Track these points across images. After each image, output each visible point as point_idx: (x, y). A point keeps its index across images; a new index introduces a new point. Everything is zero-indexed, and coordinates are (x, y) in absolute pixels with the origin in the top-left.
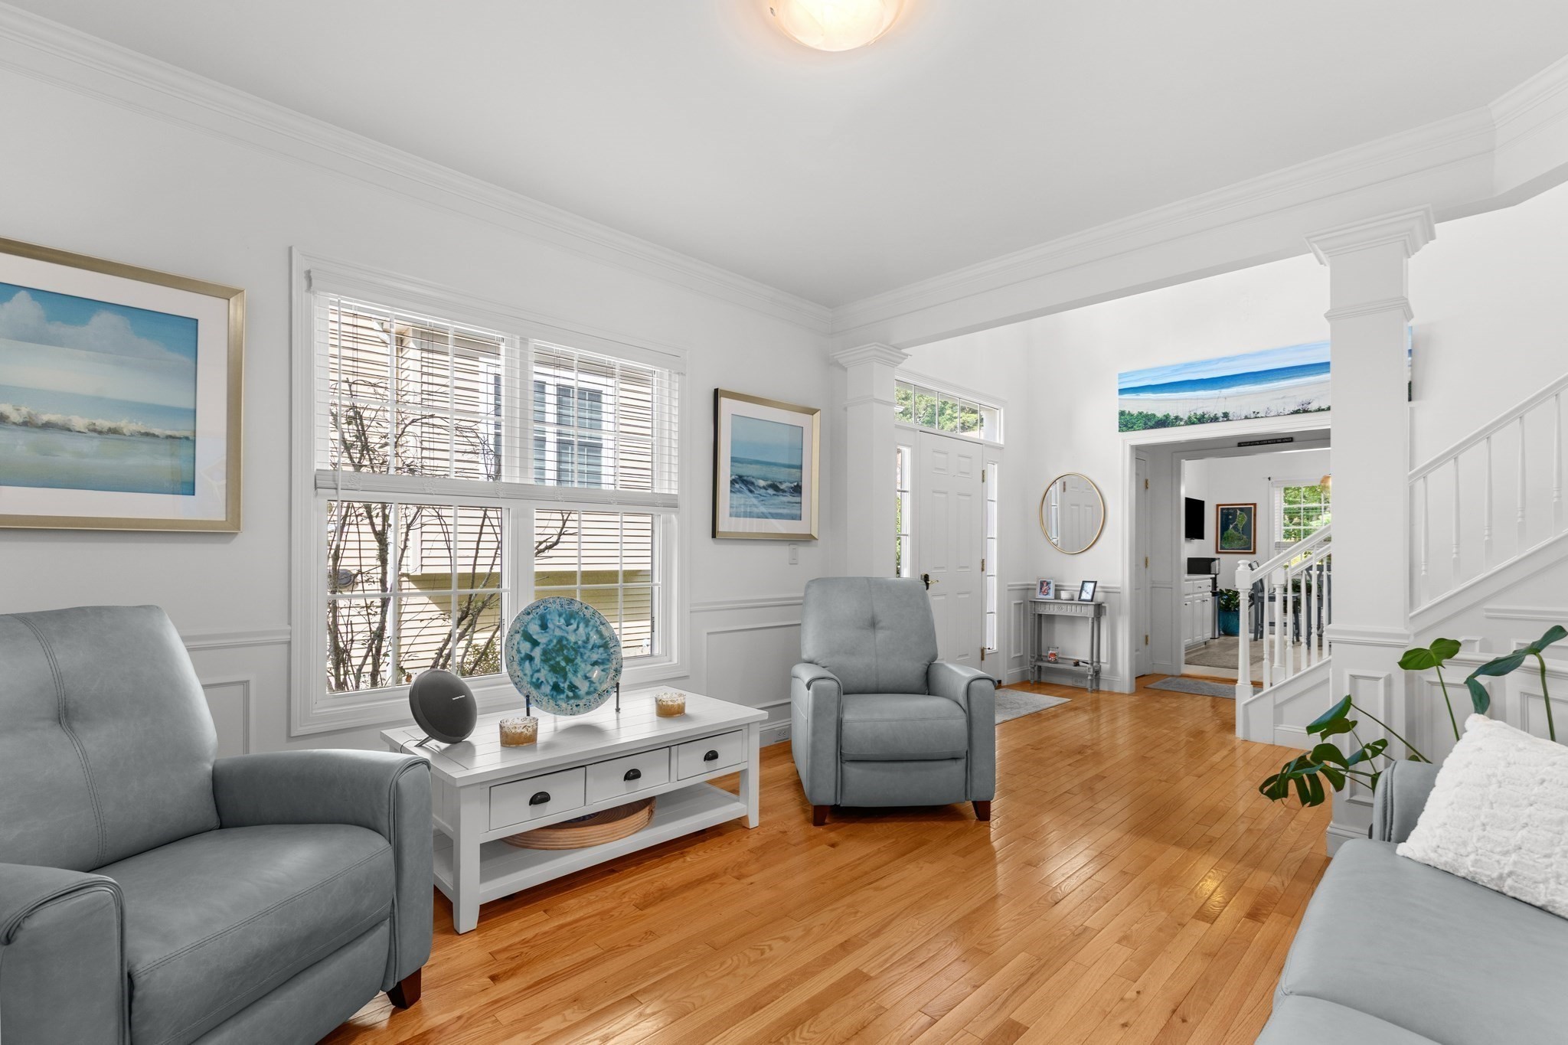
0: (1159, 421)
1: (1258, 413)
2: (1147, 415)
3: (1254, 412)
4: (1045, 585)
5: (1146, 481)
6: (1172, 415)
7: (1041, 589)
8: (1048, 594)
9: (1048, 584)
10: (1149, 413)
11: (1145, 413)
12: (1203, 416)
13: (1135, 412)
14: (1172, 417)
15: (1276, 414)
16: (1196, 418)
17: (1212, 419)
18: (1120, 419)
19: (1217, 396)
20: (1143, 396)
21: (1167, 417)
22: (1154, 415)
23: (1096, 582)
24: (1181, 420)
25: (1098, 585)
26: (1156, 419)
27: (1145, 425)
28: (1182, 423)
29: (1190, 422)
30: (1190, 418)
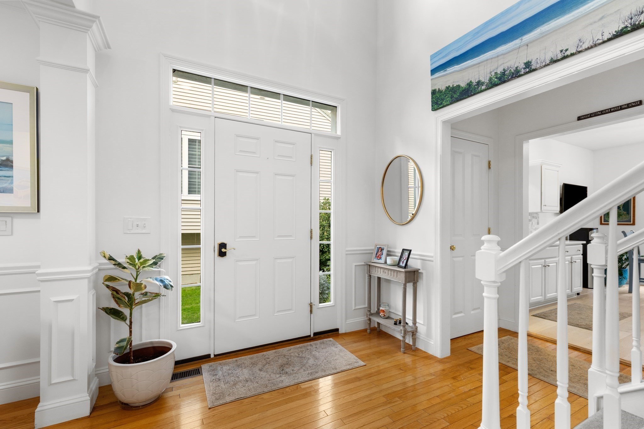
0: (463, 91)
1: (567, 50)
2: (453, 88)
3: (561, 51)
4: (380, 251)
5: (489, 163)
6: (474, 81)
7: (377, 254)
8: (380, 258)
9: (382, 250)
10: (455, 86)
11: (451, 86)
12: (503, 74)
13: (443, 88)
14: (475, 84)
15: (591, 44)
16: (497, 78)
17: (513, 74)
18: (432, 98)
19: (518, 46)
20: (450, 70)
21: (470, 84)
22: (459, 86)
23: (410, 251)
24: (483, 84)
25: (412, 252)
26: (461, 89)
27: (451, 98)
28: (483, 87)
29: (492, 85)
30: (491, 79)
